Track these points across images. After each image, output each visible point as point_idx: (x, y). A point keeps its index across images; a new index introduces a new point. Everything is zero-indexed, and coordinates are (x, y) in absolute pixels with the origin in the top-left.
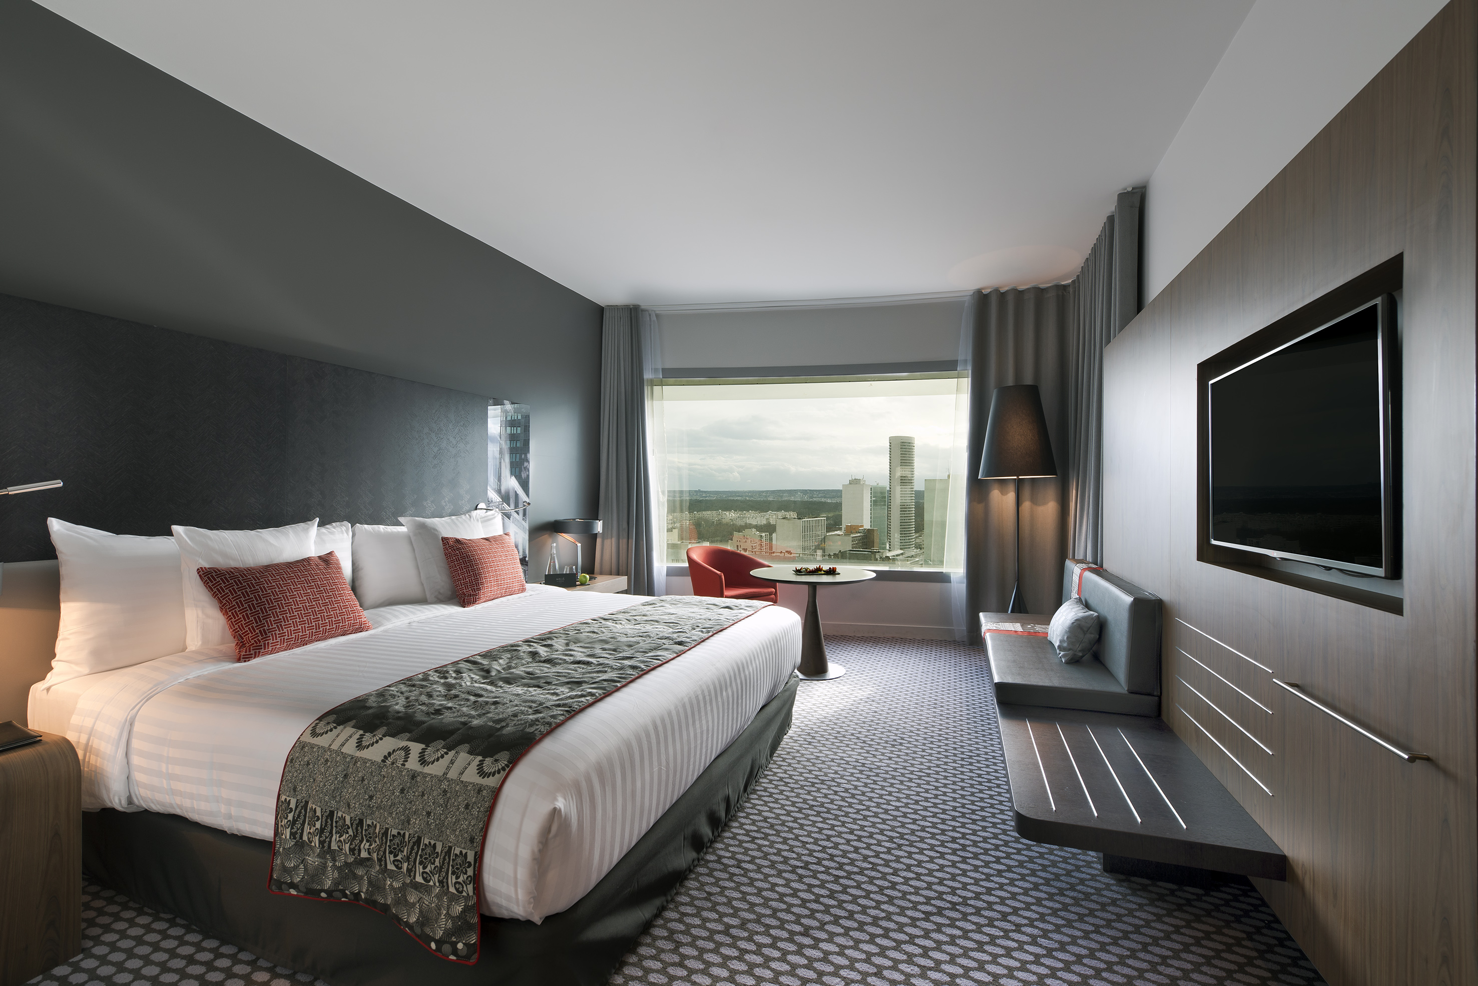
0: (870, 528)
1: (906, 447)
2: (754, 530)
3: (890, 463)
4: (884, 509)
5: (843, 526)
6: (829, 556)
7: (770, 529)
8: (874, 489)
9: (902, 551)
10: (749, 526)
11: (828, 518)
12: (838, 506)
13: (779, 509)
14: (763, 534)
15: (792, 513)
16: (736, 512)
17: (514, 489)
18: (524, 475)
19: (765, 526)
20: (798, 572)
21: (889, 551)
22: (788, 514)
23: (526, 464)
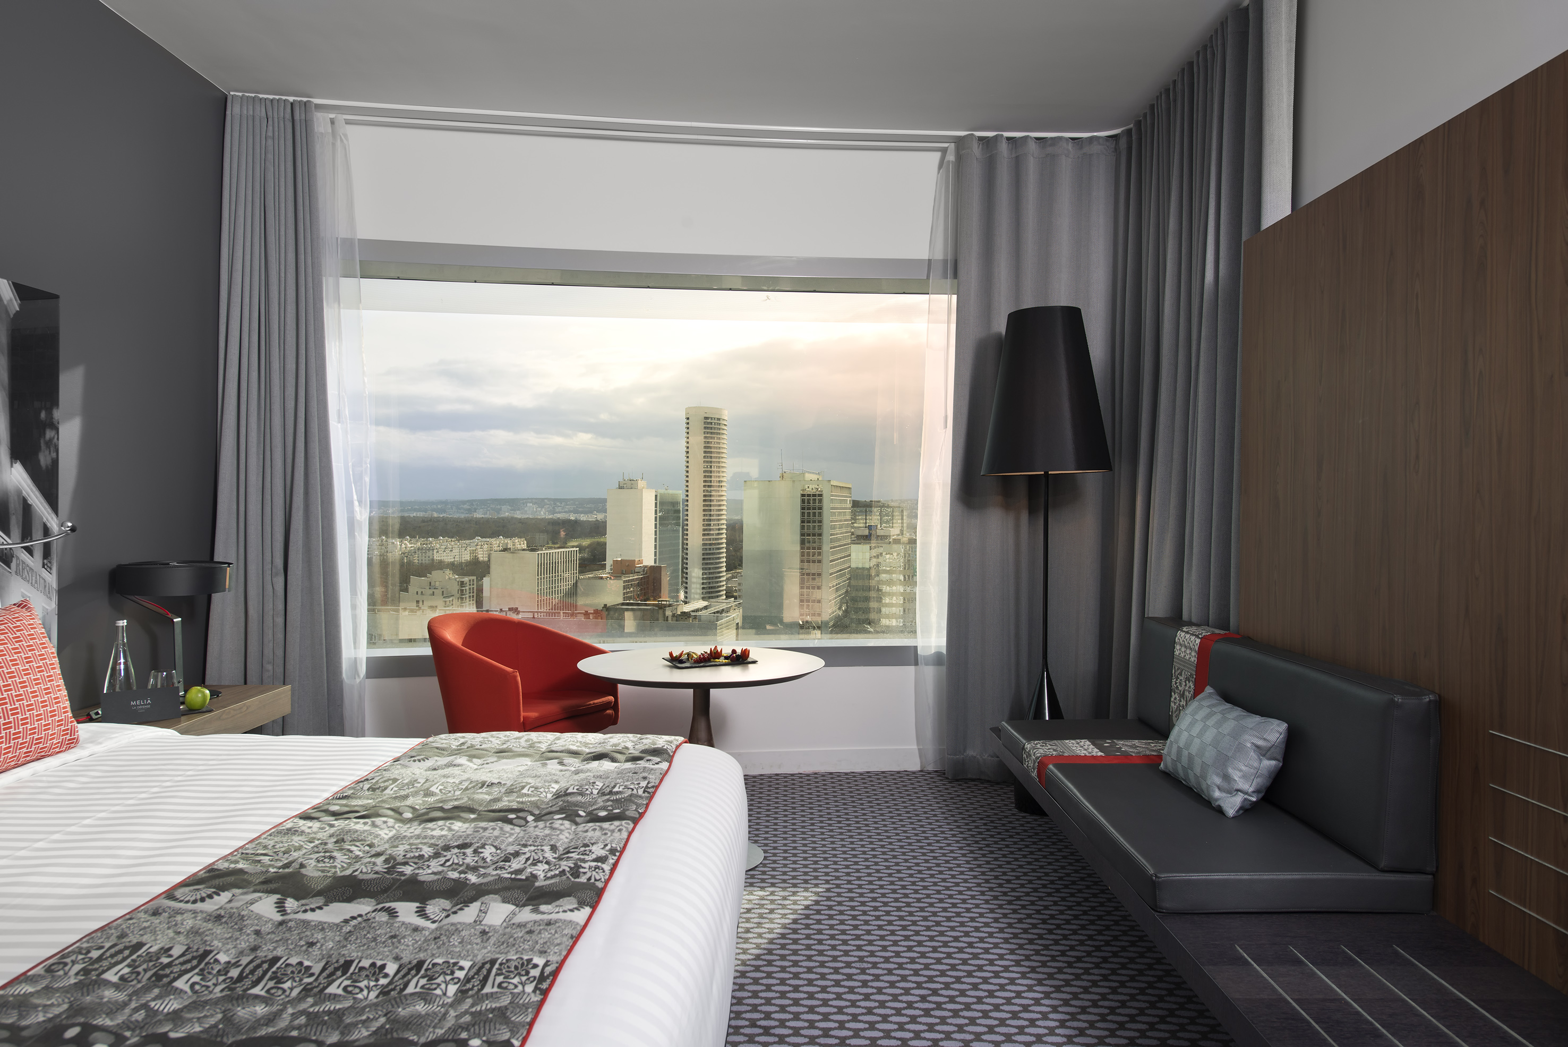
0: (653, 564)
1: (713, 426)
2: (448, 572)
3: (688, 452)
4: (678, 531)
5: (609, 563)
6: (586, 614)
7: (479, 569)
8: (660, 496)
9: (705, 603)
10: (441, 566)
11: (582, 549)
12: (599, 529)
13: (495, 535)
14: (466, 579)
15: (517, 540)
16: (413, 541)
17: (19, 492)
18: (44, 459)
19: (468, 564)
20: (676, 662)
21: (686, 603)
22: (509, 542)
23: (49, 434)
